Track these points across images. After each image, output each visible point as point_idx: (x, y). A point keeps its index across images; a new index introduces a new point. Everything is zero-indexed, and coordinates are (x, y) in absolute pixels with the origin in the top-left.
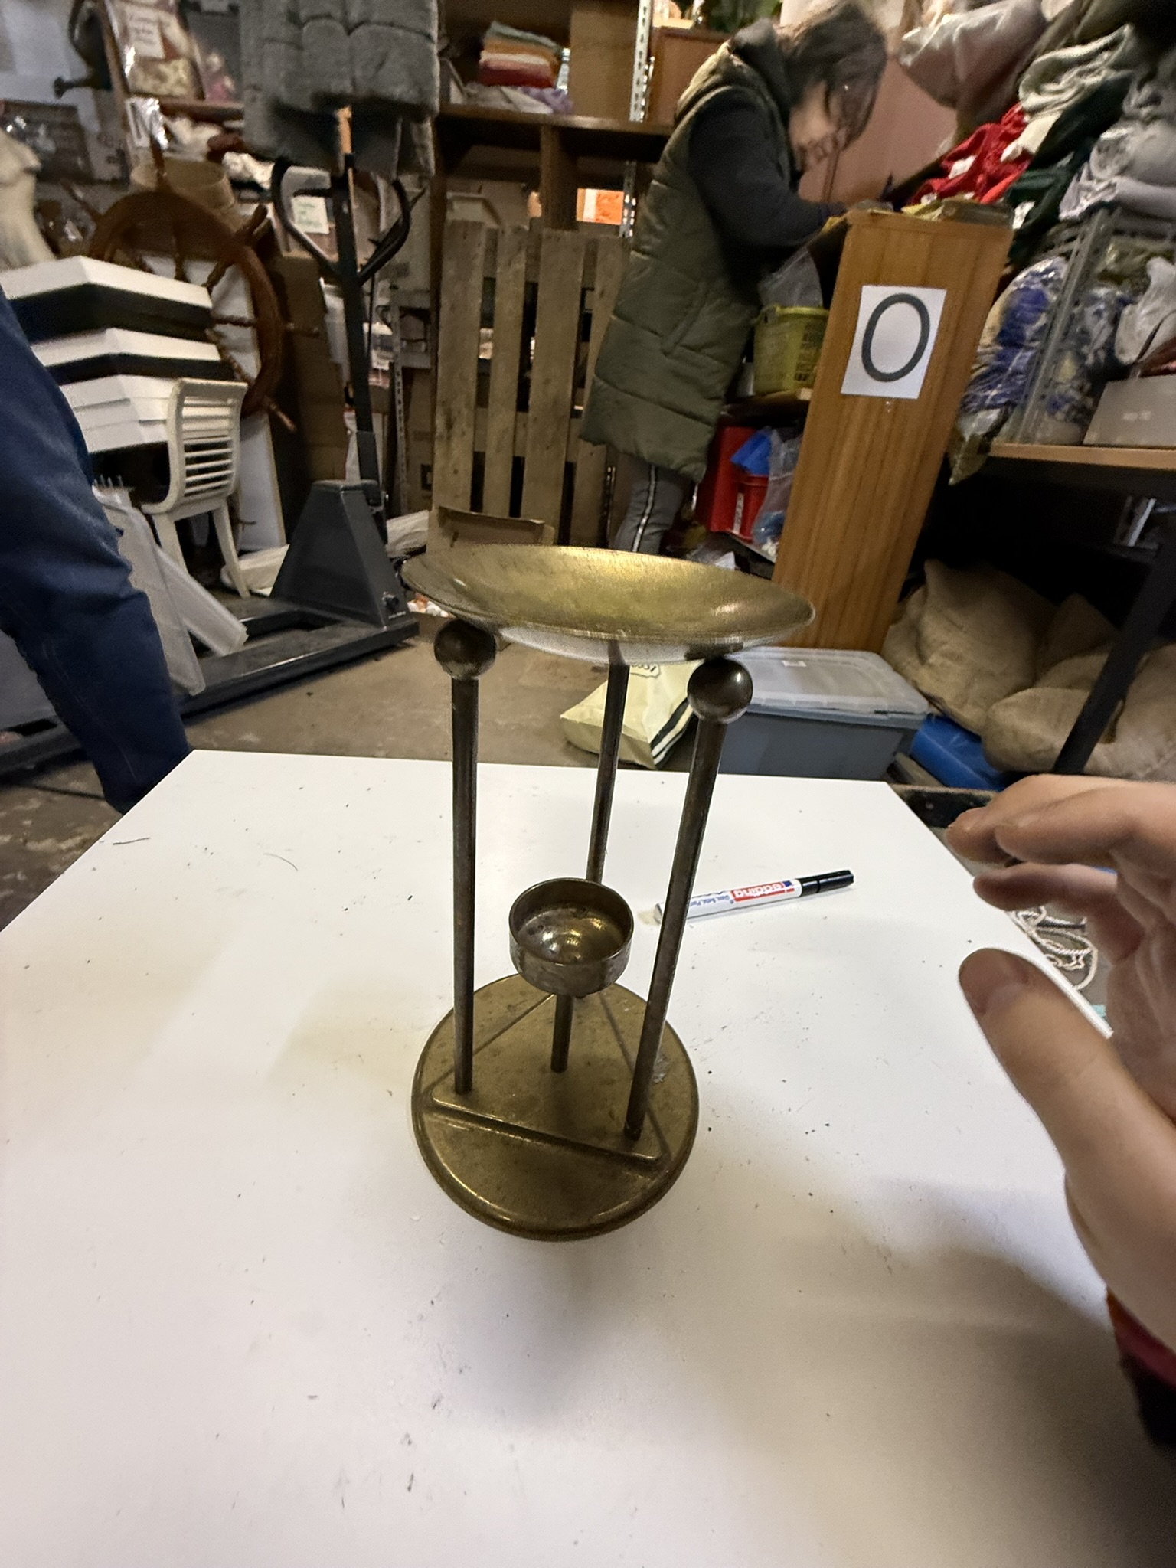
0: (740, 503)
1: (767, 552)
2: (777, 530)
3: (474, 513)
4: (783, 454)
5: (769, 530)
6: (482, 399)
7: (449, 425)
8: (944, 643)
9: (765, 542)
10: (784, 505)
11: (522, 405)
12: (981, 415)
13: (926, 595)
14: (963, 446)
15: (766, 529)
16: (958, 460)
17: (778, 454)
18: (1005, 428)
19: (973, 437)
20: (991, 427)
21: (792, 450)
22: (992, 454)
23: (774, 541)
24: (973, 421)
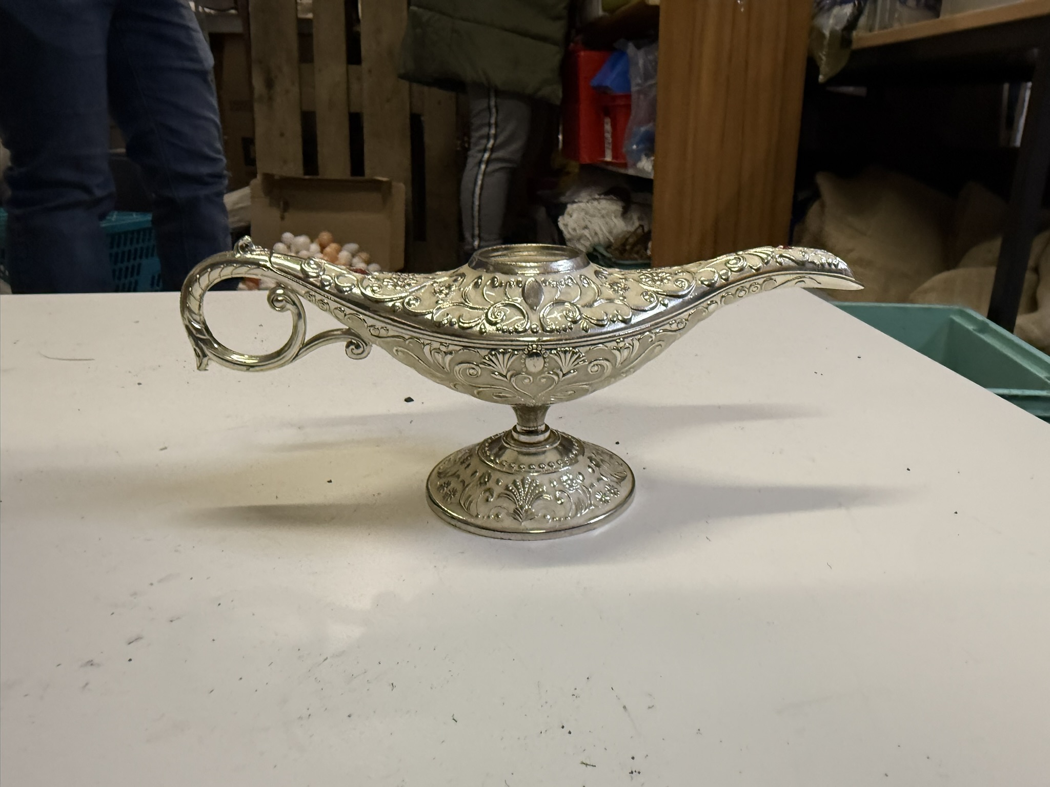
0: (608, 127)
1: (643, 170)
2: (649, 145)
3: (307, 177)
4: (641, 62)
5: (641, 146)
6: (306, 53)
7: (269, 84)
8: (851, 251)
9: (639, 160)
10: (652, 116)
11: (354, 56)
12: (836, 10)
13: (823, 206)
14: (826, 42)
15: (638, 146)
16: (823, 58)
17: (637, 64)
18: (863, 21)
19: (833, 32)
20: (848, 21)
21: (651, 57)
22: (855, 46)
23: (648, 156)
24: (829, 17)
